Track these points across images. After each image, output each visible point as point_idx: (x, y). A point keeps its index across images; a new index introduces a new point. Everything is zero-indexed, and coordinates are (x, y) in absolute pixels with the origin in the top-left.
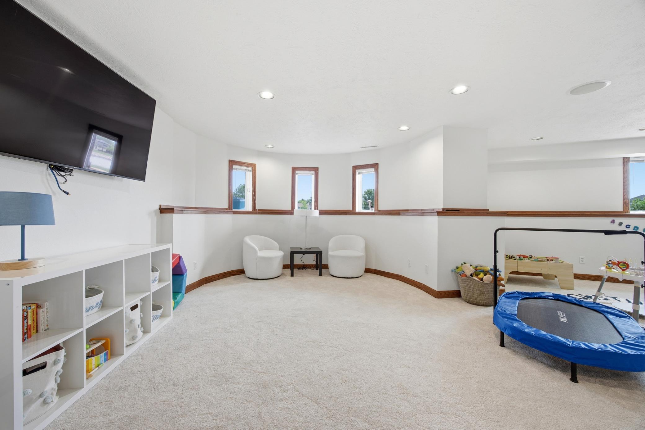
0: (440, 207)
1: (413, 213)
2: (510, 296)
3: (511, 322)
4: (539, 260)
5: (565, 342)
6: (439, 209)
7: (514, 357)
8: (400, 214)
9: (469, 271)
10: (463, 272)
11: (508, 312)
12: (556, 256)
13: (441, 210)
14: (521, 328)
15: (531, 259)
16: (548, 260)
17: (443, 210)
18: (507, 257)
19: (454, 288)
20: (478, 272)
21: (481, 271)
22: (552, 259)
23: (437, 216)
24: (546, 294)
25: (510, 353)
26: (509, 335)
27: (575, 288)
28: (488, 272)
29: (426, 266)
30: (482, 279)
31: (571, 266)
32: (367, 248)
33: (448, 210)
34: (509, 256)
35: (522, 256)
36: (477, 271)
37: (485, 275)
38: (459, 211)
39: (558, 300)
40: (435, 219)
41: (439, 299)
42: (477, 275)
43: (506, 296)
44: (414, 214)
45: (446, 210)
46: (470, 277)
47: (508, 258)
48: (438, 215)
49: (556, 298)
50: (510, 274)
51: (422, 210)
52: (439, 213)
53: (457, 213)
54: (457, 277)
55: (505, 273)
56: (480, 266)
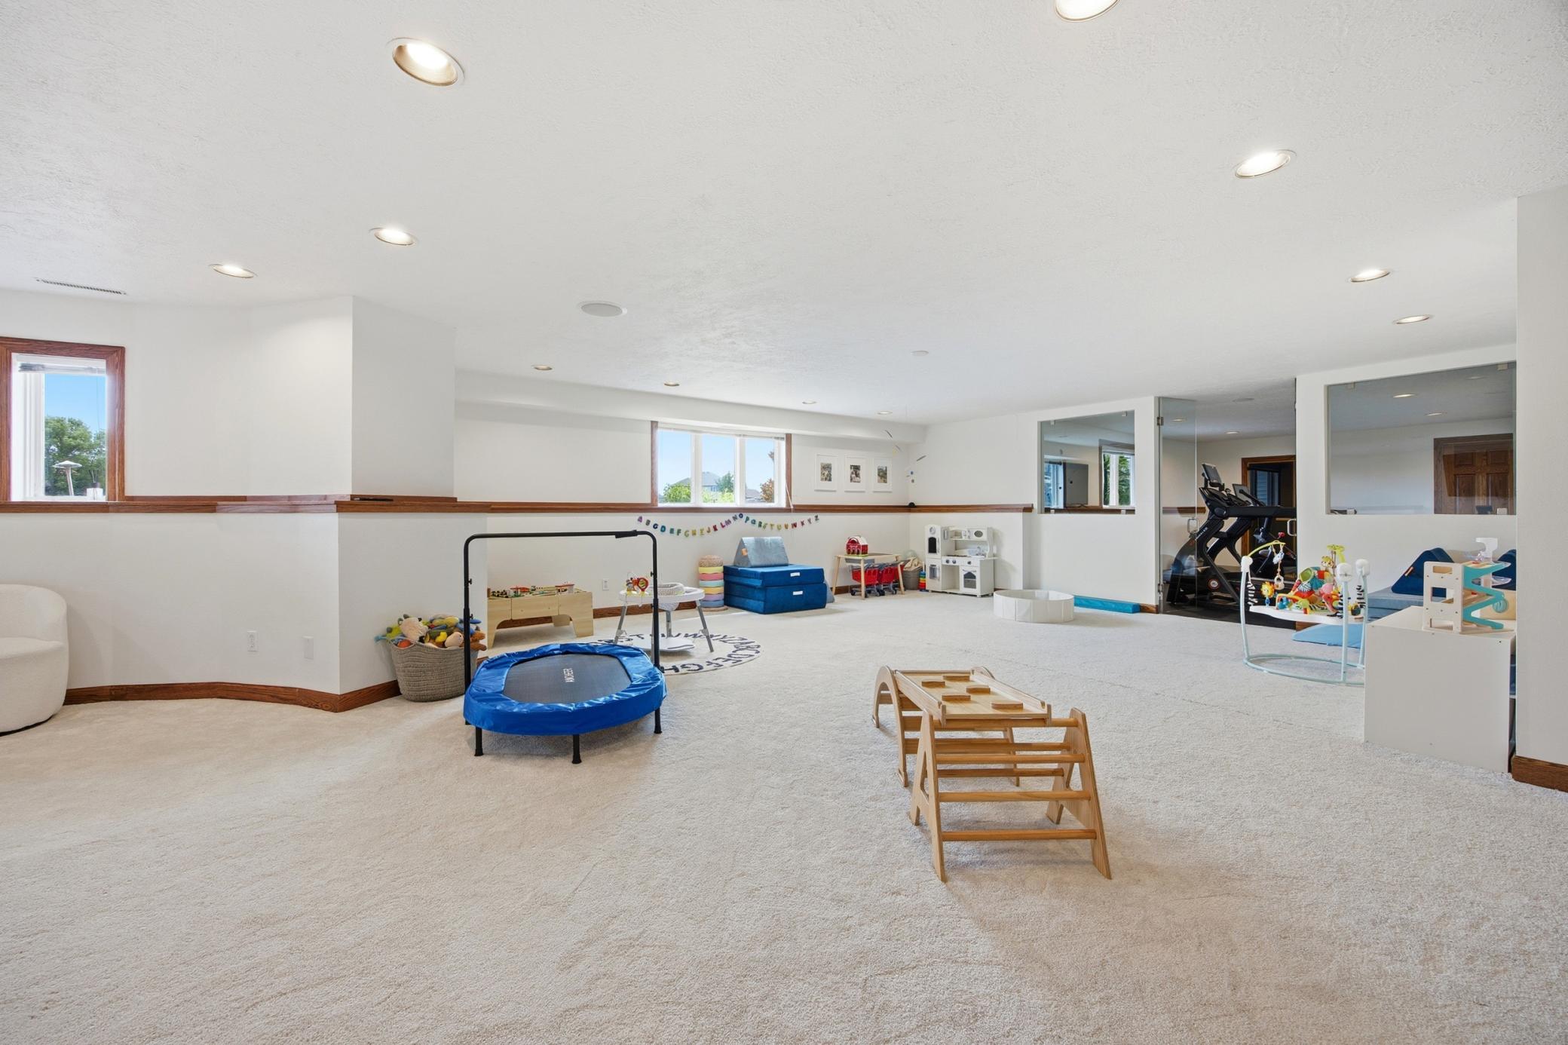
0: (345, 490)
1: (261, 507)
2: (496, 664)
3: (492, 706)
4: (547, 592)
5: (565, 708)
6: (343, 497)
7: (497, 763)
8: (217, 508)
9: (416, 630)
10: (404, 636)
11: (488, 691)
12: (569, 583)
13: (348, 499)
14: (508, 709)
15: (535, 592)
16: (559, 591)
17: (352, 499)
18: (492, 594)
19: (381, 677)
20: (435, 631)
21: (441, 629)
22: (565, 588)
23: (337, 514)
24: (552, 647)
25: (491, 760)
26: (490, 729)
27: (595, 632)
28: (456, 626)
29: (308, 640)
30: (443, 644)
31: (590, 596)
32: (74, 622)
33: (364, 498)
34: (498, 592)
35: (520, 588)
36: (434, 629)
37: (449, 634)
38: (392, 500)
39: (567, 653)
40: (332, 520)
41: (347, 712)
42: (433, 638)
43: (488, 666)
44: (266, 507)
45: (361, 499)
46: (418, 645)
47: (495, 595)
48: (338, 511)
49: (564, 651)
50: (498, 628)
51: (290, 498)
52: (342, 507)
53: (387, 505)
54: (390, 651)
55: (490, 627)
56: (440, 618)
